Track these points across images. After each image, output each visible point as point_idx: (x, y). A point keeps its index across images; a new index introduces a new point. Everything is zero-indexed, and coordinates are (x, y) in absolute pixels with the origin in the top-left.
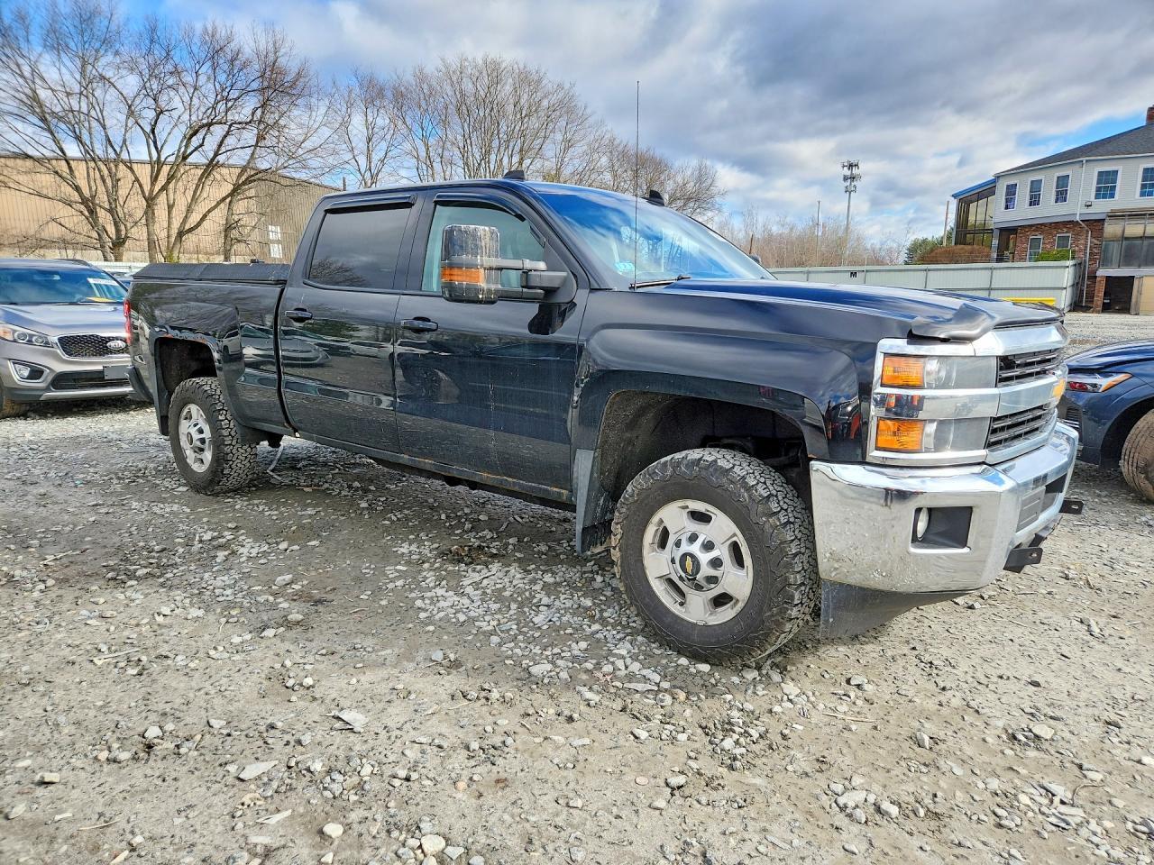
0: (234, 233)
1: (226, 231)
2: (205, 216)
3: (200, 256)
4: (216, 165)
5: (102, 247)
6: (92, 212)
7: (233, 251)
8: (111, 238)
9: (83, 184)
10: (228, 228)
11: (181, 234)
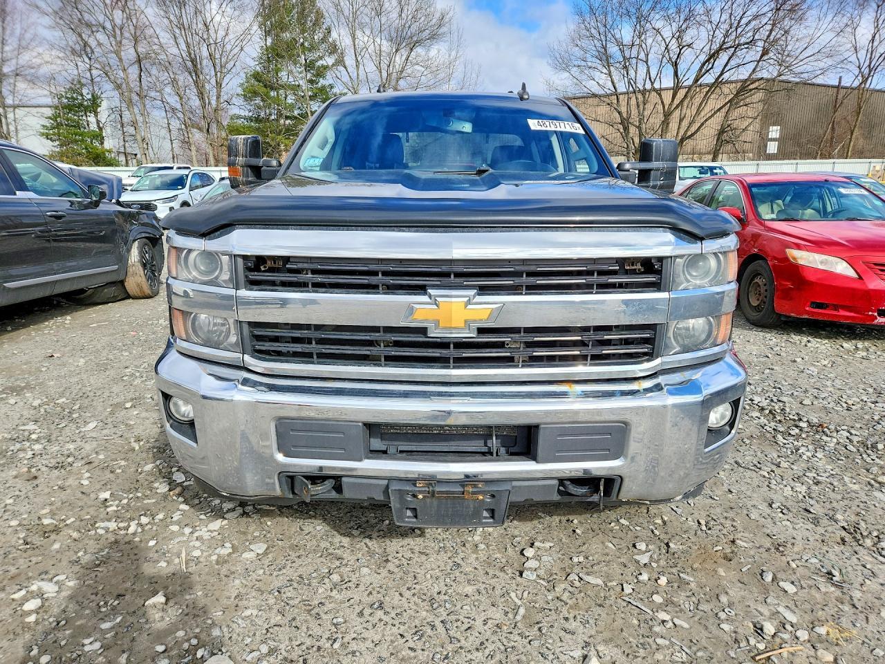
0: (725, 137)
1: (719, 134)
2: (702, 124)
3: (695, 156)
4: (721, 81)
5: (628, 153)
6: (626, 129)
7: (721, 151)
8: (635, 147)
9: (624, 109)
10: (722, 132)
11: (682, 140)
